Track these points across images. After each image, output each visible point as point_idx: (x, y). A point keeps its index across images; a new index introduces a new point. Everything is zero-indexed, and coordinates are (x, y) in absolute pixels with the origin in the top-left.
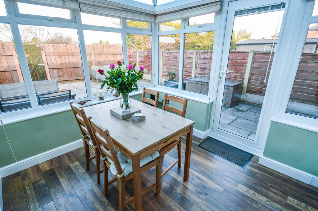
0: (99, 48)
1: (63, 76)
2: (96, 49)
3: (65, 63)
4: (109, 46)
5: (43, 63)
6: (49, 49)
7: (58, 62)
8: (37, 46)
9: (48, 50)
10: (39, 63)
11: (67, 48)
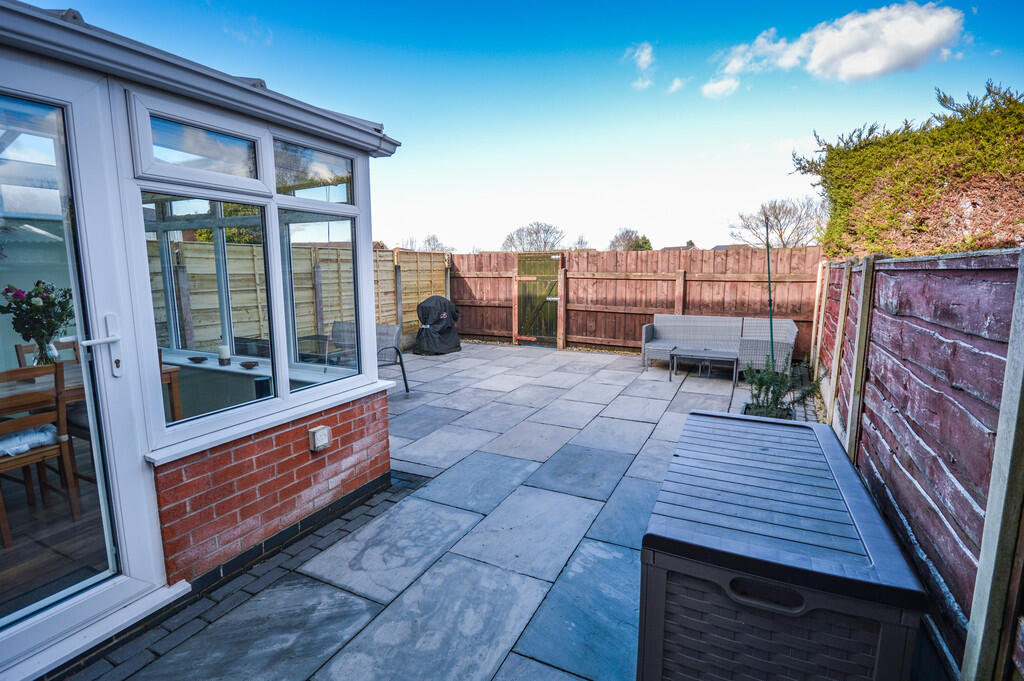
0: (712, 260)
1: (595, 331)
2: (699, 263)
3: (606, 298)
4: (749, 253)
5: (556, 296)
6: (578, 263)
7: (590, 297)
8: (553, 257)
9: (575, 265)
10: (549, 295)
11: (617, 261)
